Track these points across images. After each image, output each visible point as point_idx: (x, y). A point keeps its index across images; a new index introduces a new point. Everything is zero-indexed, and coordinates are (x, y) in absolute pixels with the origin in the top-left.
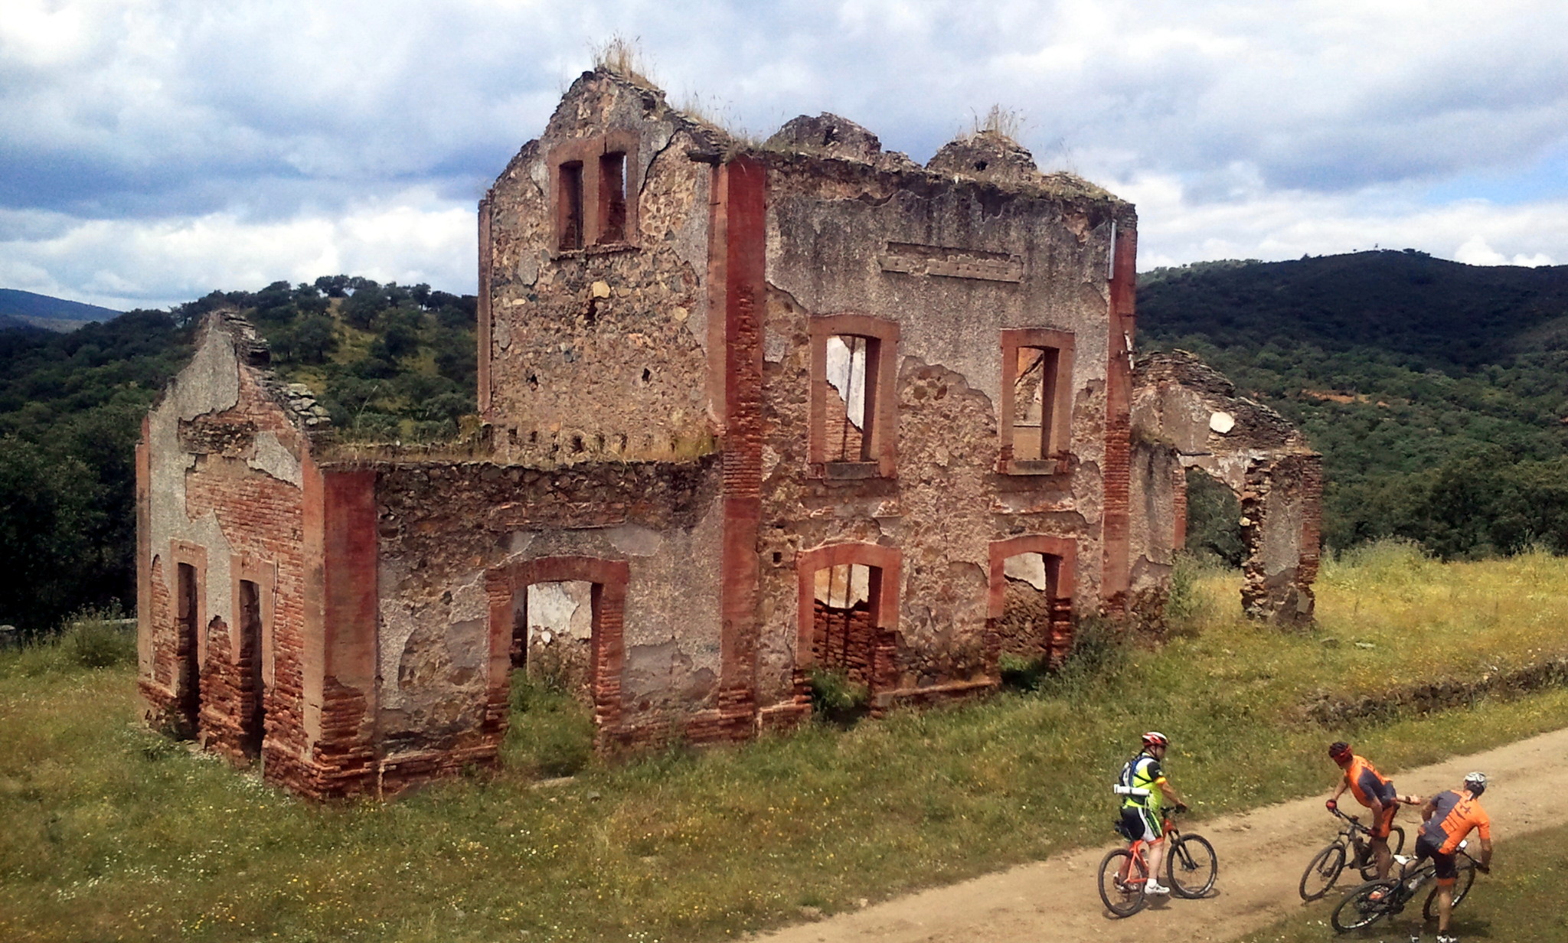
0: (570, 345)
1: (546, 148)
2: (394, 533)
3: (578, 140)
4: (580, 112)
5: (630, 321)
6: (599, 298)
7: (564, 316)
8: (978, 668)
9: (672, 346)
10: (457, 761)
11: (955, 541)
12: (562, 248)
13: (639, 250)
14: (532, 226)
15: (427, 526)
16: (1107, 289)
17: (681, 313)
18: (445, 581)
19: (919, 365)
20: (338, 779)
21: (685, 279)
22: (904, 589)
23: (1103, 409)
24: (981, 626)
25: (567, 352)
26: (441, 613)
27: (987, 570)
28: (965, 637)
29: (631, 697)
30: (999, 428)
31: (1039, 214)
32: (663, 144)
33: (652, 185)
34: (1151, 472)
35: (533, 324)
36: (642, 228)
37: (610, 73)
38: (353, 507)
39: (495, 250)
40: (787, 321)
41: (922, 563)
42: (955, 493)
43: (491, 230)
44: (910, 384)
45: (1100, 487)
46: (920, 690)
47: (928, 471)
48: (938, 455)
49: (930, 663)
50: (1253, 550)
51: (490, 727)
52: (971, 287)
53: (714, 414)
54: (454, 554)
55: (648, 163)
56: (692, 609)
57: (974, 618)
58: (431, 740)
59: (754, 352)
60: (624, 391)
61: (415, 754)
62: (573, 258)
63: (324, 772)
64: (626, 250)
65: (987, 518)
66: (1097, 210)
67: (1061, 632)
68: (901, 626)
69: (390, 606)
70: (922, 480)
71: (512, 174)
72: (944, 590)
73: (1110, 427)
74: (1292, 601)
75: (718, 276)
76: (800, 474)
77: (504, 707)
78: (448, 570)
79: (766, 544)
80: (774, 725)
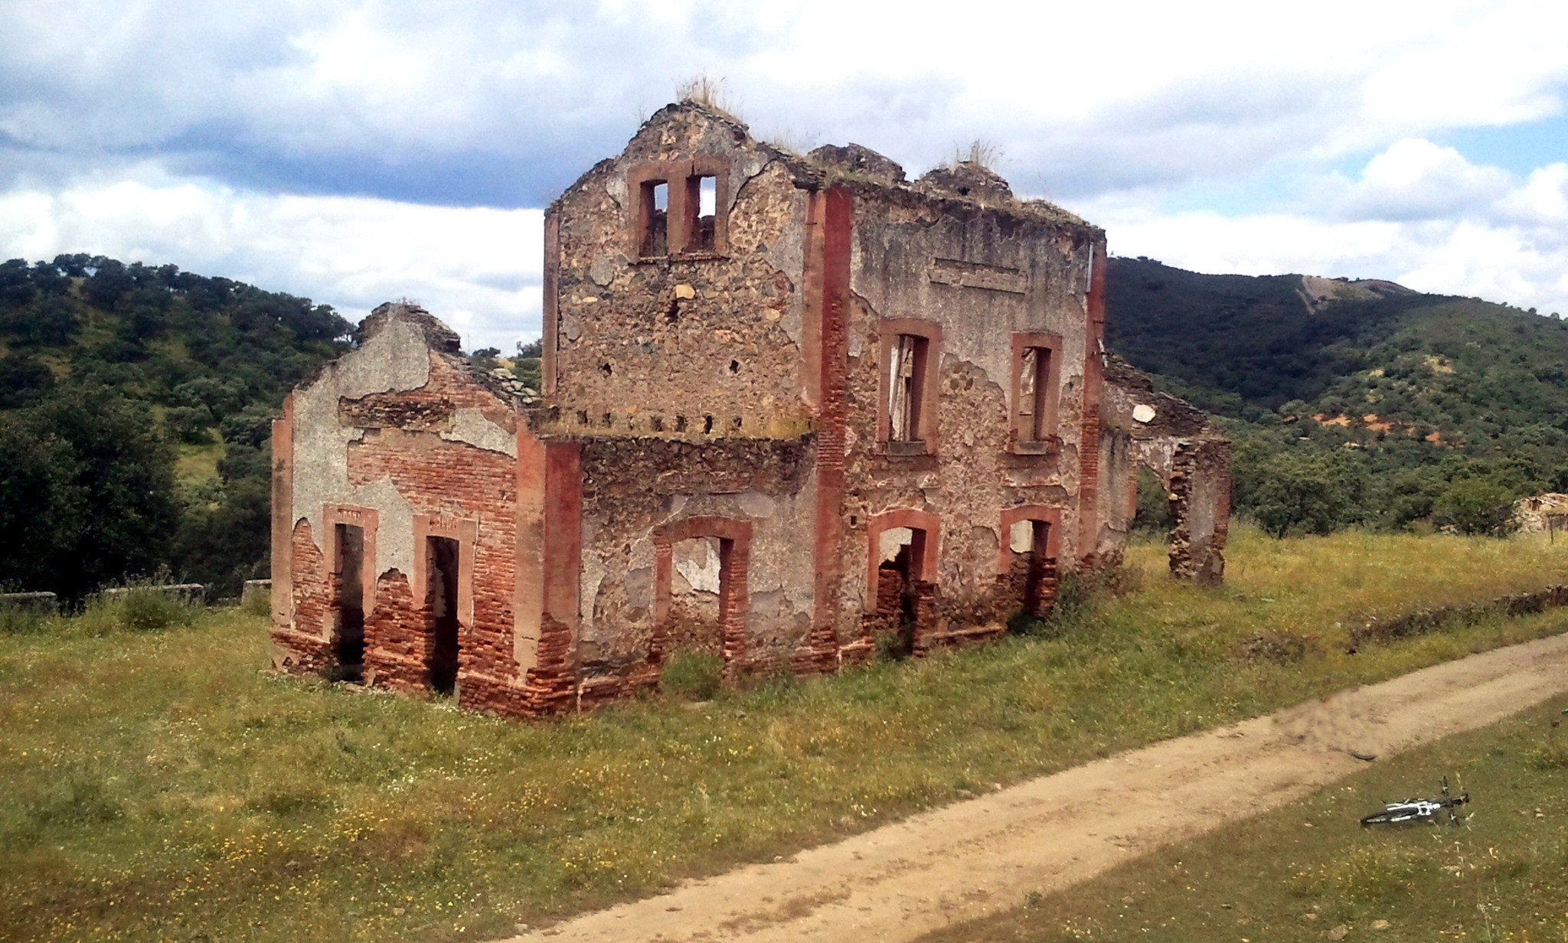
0: (649, 339)
1: (625, 167)
2: (591, 494)
3: (661, 162)
4: (664, 138)
5: (714, 318)
6: (683, 299)
7: (643, 313)
8: (991, 616)
9: (762, 341)
10: (631, 685)
11: (977, 509)
12: (641, 255)
13: (729, 259)
14: (606, 234)
15: (614, 489)
16: (1085, 301)
17: (774, 314)
18: (625, 535)
19: (954, 361)
20: (549, 700)
21: (777, 285)
22: (941, 548)
23: (1081, 401)
24: (993, 581)
25: (646, 345)
26: (623, 561)
27: (999, 535)
28: (982, 590)
29: (751, 635)
30: (1009, 414)
31: (1039, 237)
32: (756, 169)
33: (743, 205)
34: (1113, 453)
35: (606, 320)
36: (732, 240)
37: (698, 107)
38: (566, 472)
39: (563, 253)
40: (863, 322)
41: (954, 527)
42: (977, 469)
43: (559, 237)
44: (947, 376)
45: (1077, 466)
46: (951, 634)
47: (959, 450)
48: (966, 437)
49: (958, 611)
50: (1179, 521)
51: (654, 658)
52: (992, 297)
53: (809, 398)
54: (632, 513)
55: (739, 186)
56: (794, 563)
57: (989, 574)
58: (614, 668)
59: (841, 348)
60: (710, 378)
61: (603, 679)
62: (654, 263)
63: (540, 693)
64: (714, 259)
65: (999, 490)
66: (1080, 233)
67: (1048, 586)
68: (939, 580)
69: (589, 555)
70: (955, 458)
71: (584, 188)
72: (969, 550)
73: (1085, 415)
74: (1209, 564)
75: (815, 283)
76: (871, 450)
77: (664, 642)
78: (628, 526)
79: (846, 509)
80: (851, 661)
